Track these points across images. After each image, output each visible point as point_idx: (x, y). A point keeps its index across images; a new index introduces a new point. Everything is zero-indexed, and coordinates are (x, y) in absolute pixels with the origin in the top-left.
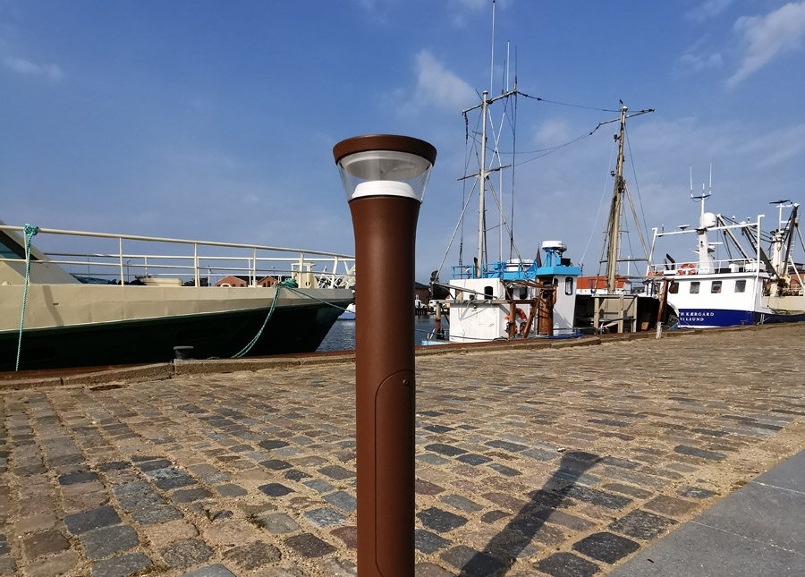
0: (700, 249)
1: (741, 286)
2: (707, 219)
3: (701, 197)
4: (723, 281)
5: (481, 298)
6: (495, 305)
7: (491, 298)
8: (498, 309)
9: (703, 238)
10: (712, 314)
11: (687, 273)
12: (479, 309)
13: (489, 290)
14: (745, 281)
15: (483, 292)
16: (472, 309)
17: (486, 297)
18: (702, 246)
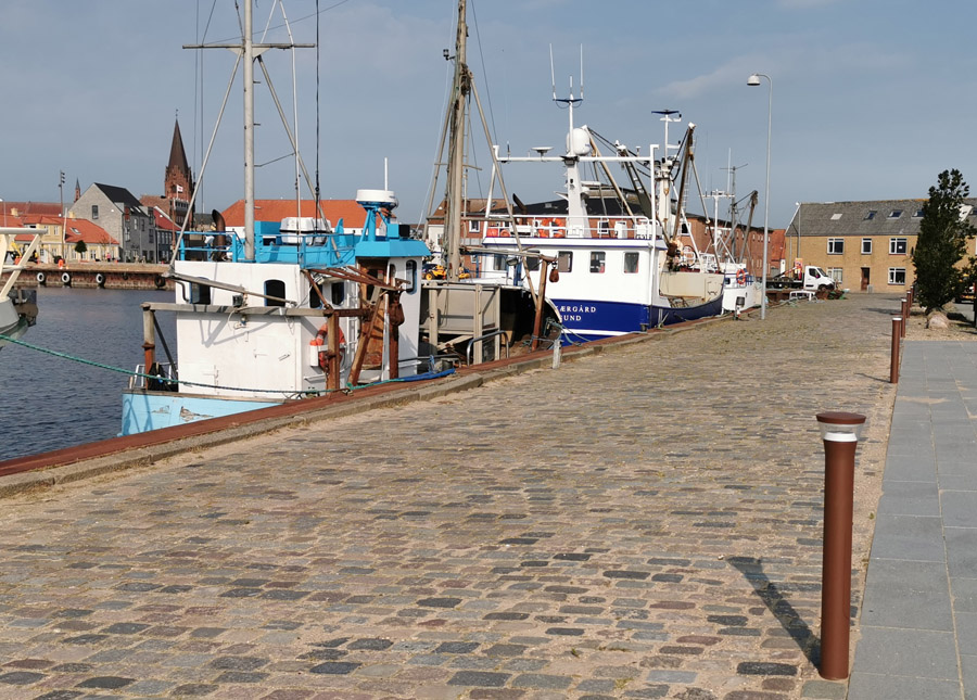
0: (570, 192)
1: (632, 263)
2: (578, 140)
3: (568, 101)
4: (607, 252)
5: (256, 302)
6: (293, 318)
7: (283, 304)
8: (298, 325)
9: (573, 173)
10: (593, 309)
11: (551, 235)
12: (252, 325)
13: (275, 289)
14: (638, 254)
15: (262, 291)
16: (237, 323)
17: (269, 303)
18: (572, 187)
